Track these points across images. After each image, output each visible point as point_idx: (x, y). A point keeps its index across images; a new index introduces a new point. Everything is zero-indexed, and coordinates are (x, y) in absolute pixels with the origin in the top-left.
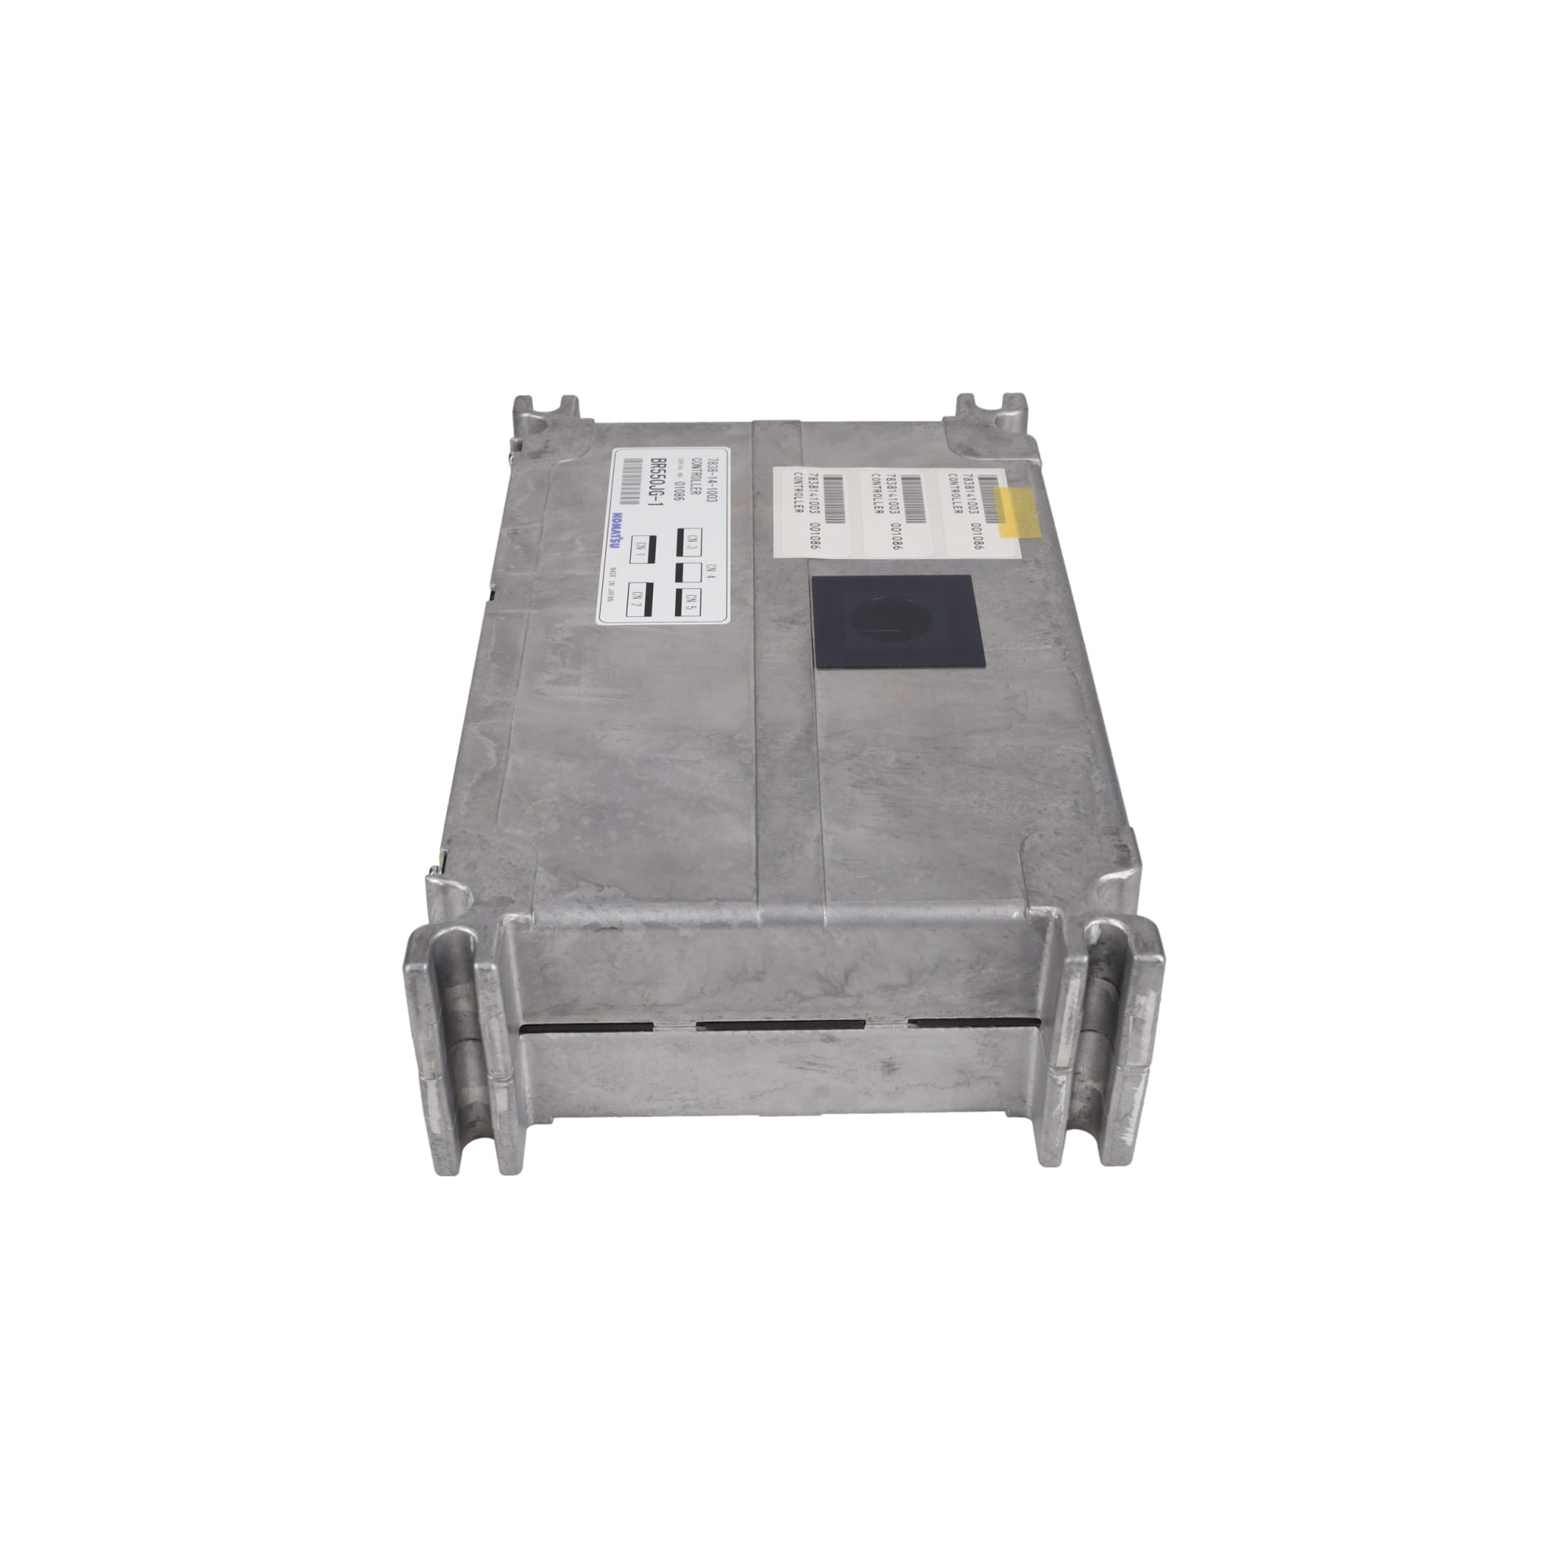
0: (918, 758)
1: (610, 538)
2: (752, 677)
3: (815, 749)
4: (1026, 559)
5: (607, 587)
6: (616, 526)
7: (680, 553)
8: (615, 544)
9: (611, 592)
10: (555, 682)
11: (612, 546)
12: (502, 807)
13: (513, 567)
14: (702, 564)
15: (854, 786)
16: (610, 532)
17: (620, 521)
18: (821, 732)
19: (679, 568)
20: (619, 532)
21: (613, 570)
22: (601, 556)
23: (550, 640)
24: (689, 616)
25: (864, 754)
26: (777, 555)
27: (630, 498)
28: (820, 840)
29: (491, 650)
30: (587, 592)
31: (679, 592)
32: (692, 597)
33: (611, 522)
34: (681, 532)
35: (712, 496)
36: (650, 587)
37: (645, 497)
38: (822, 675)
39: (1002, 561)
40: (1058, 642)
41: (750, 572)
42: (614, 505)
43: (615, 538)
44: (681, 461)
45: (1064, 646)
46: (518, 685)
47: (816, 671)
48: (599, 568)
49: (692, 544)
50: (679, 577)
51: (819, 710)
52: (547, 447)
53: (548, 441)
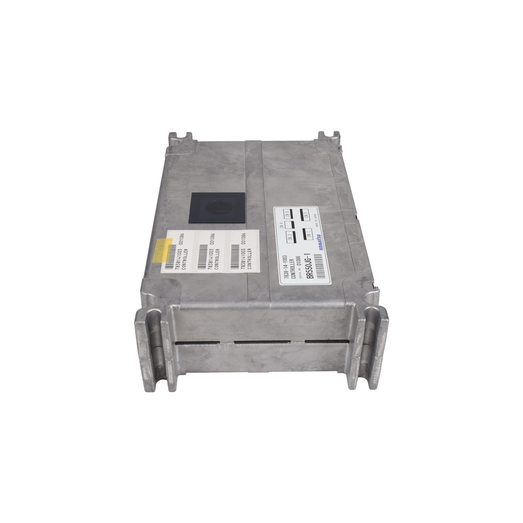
0: (218, 169)
1: (322, 239)
2: (265, 190)
3: (247, 171)
4: (166, 230)
5: (318, 219)
6: (320, 244)
7: (294, 233)
8: (319, 236)
9: (316, 217)
10: (325, 189)
11: (320, 235)
12: (329, 159)
13: (353, 226)
14: (285, 228)
15: (236, 163)
16: (322, 241)
17: (319, 247)
18: (245, 176)
19: (293, 227)
20: (319, 241)
21: (317, 226)
22: (323, 232)
23: (331, 201)
24: (287, 209)
25: (232, 170)
26: (258, 231)
27: (318, 257)
28: (246, 151)
29: (349, 197)
30: (324, 218)
31: (292, 218)
32: (287, 216)
33: (323, 246)
34: (295, 242)
35: (285, 259)
36: (302, 219)
37: (312, 257)
38: (244, 191)
39: (175, 229)
40: (166, 200)
41: (267, 225)
42: (323, 253)
43: (320, 239)
44: (301, 277)
45: (165, 199)
46: (336, 188)
47: (245, 192)
48: (322, 227)
49: (290, 236)
50: (293, 223)
51: (245, 182)
52: (361, 284)
53: (362, 288)
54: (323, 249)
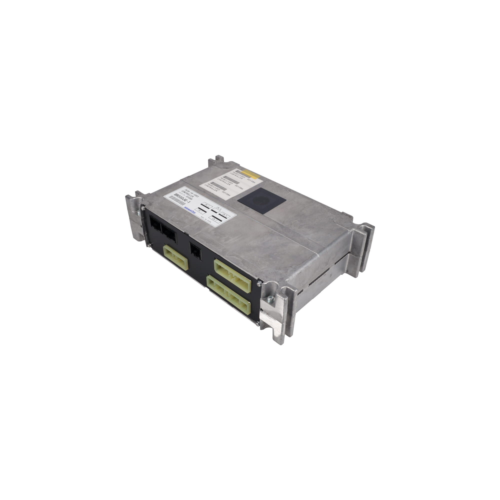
7: (208, 208)
9: (208, 221)
17: (188, 208)
19: (212, 211)
21: (201, 217)
22: (195, 216)
24: (228, 218)
27: (183, 204)
30: (203, 223)
31: (220, 215)
32: (223, 214)
34: (202, 204)
35: (196, 196)
36: (213, 216)
37: (185, 202)
39: (261, 183)
42: (183, 207)
44: (180, 193)
47: (263, 215)
48: (198, 218)
50: (216, 212)
51: (274, 220)
52: (150, 202)
53: (148, 201)
54: (185, 208)
